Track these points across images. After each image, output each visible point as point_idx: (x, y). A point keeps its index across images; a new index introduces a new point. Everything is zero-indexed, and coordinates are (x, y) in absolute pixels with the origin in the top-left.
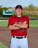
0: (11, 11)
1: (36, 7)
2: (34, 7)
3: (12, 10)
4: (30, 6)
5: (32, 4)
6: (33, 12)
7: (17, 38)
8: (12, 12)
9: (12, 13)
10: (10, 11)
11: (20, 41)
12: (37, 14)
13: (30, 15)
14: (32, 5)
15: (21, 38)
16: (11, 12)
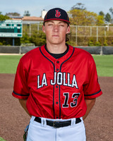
0: (15, 26)
1: (95, 15)
2: (89, 13)
3: (19, 22)
4: (76, 10)
5: (80, 4)
6: (84, 29)
7: (49, 123)
8: (19, 28)
9: (19, 31)
10: (13, 25)
11: (59, 136)
12: (97, 36)
13: (75, 38)
14: (80, 7)
15: (63, 126)
16: (16, 28)
